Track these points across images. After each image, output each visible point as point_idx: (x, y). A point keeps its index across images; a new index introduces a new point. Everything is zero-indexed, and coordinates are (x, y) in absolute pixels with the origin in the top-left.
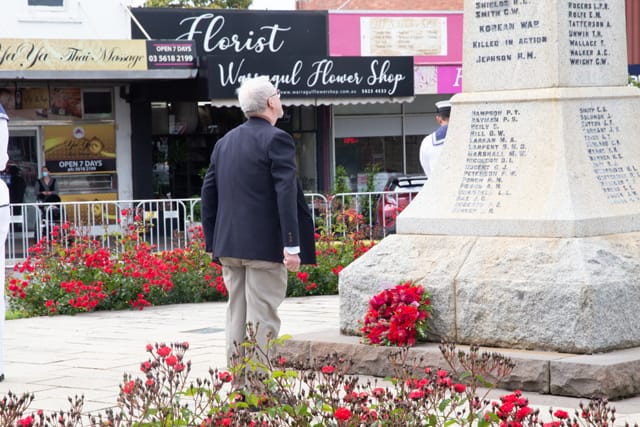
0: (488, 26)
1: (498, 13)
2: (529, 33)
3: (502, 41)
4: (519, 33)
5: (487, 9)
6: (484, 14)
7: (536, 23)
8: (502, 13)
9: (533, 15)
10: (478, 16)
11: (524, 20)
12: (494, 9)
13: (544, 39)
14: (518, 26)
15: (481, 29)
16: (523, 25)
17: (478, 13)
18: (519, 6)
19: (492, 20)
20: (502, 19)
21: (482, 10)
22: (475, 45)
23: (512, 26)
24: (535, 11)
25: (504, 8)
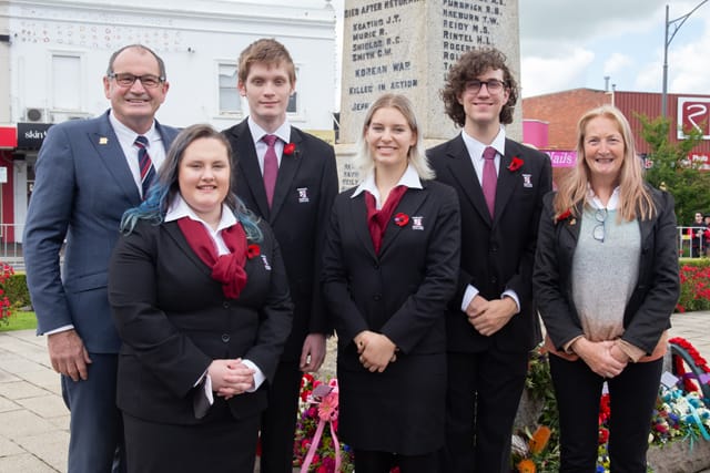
0: (363, 70)
1: (372, 55)
2: (401, 76)
3: (376, 85)
4: (392, 76)
5: (363, 51)
6: (360, 57)
7: (408, 64)
8: (376, 55)
9: (404, 56)
10: (355, 60)
11: (397, 62)
12: (370, 51)
13: (415, 83)
14: (390, 69)
15: (357, 73)
16: (395, 68)
17: (354, 56)
18: (391, 46)
19: (367, 63)
20: (377, 62)
21: (358, 53)
22: (351, 92)
23: (385, 69)
24: (407, 51)
25: (378, 48)
